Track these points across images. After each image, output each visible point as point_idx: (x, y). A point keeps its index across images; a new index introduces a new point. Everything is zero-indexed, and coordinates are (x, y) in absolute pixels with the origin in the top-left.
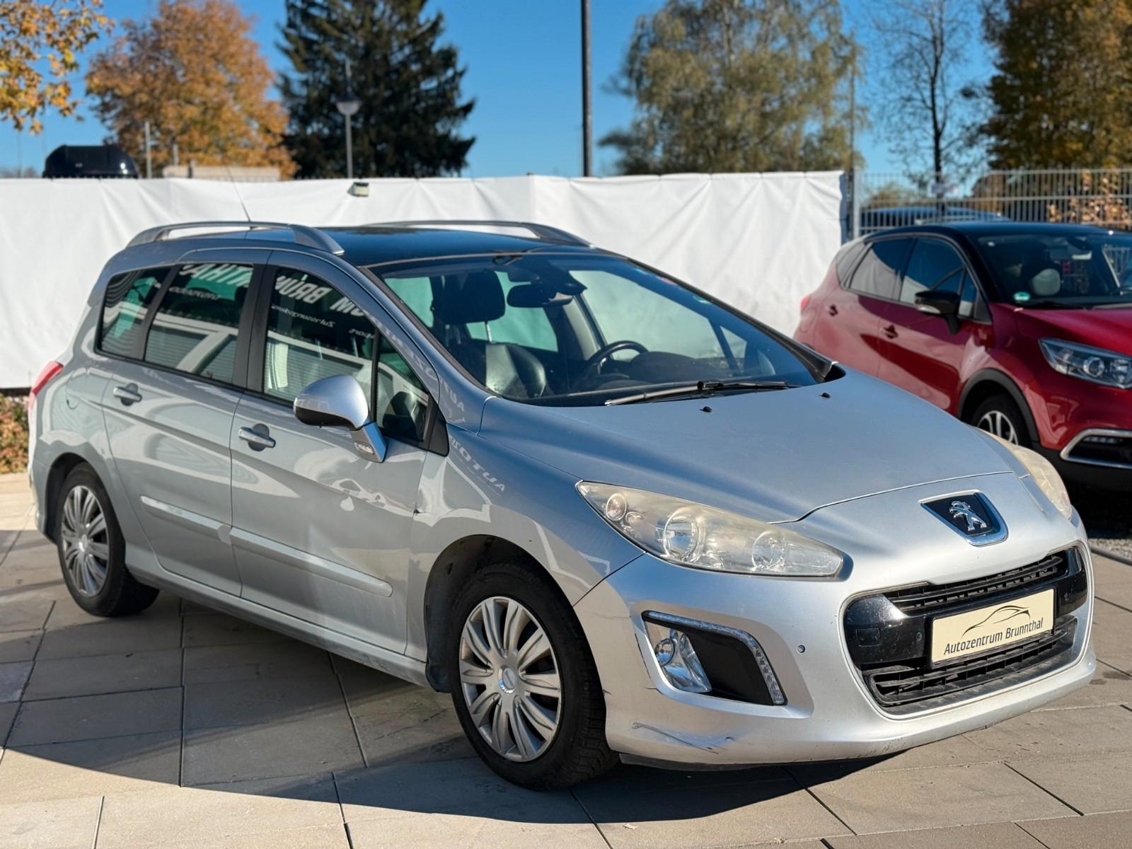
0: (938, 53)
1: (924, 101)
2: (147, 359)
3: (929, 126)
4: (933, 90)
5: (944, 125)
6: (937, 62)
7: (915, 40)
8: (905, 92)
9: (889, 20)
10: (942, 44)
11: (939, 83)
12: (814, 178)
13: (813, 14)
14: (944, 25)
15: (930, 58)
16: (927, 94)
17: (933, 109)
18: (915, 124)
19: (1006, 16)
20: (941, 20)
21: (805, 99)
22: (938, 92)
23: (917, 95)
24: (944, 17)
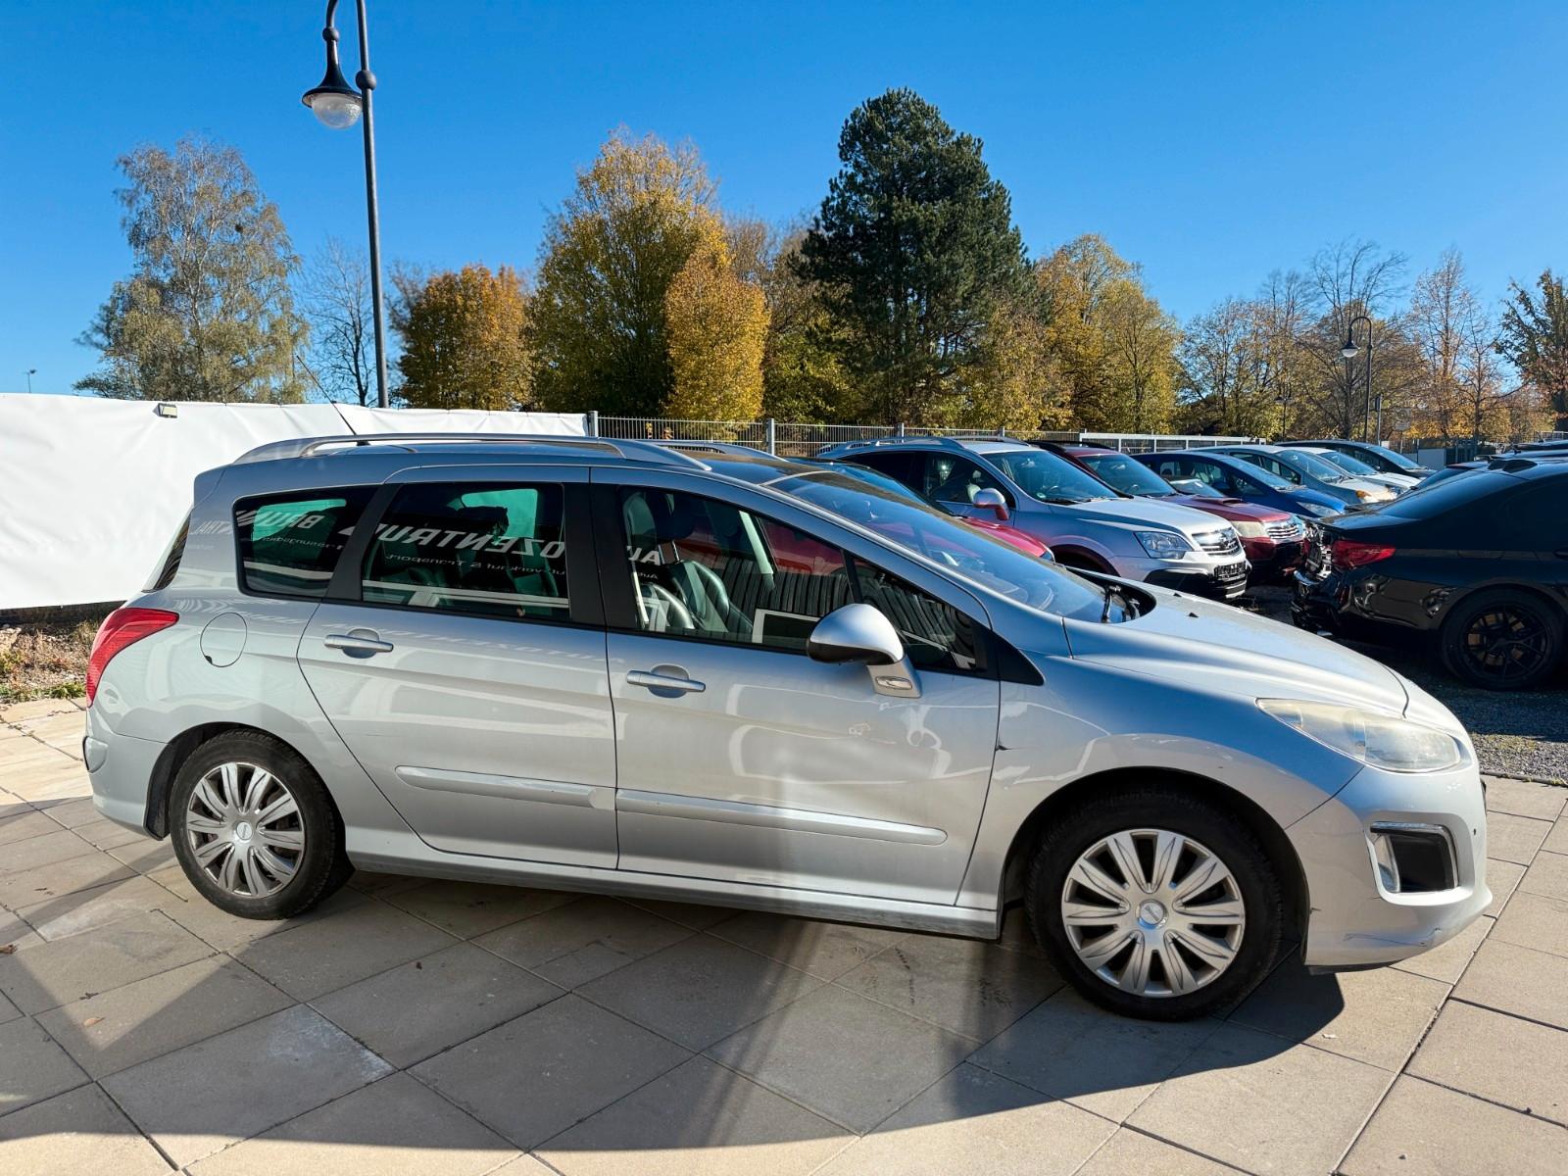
0: (358, 334)
1: (350, 369)
2: (365, 599)
3: (355, 387)
4: (356, 361)
5: (367, 388)
6: (358, 340)
7: (340, 324)
8: (335, 361)
9: (318, 307)
10: (361, 329)
11: (360, 357)
12: (566, 418)
13: (269, 297)
14: (361, 315)
15: (352, 337)
16: (352, 364)
17: (357, 375)
18: (343, 386)
19: (407, 314)
20: (358, 310)
21: (269, 359)
22: (360, 363)
23: (345, 365)
24: (360, 309)
